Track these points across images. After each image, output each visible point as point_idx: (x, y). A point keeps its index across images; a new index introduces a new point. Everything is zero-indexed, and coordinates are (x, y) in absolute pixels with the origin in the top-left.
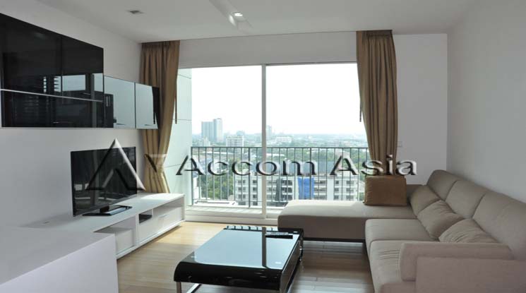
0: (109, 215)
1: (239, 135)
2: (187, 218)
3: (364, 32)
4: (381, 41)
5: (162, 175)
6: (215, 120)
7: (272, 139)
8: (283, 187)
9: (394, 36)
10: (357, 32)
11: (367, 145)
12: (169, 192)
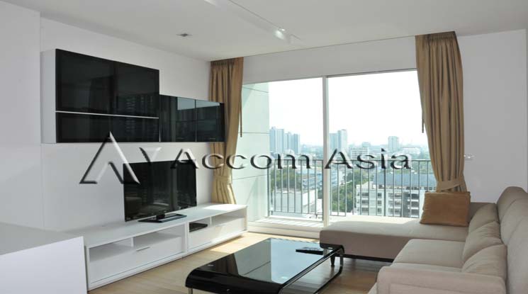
0: (161, 222)
1: (364, 146)
2: (250, 228)
3: (424, 36)
4: (443, 45)
5: (228, 186)
6: (339, 132)
7: (399, 150)
8: (409, 200)
9: (458, 38)
10: (417, 37)
11: (429, 158)
12: (235, 203)
